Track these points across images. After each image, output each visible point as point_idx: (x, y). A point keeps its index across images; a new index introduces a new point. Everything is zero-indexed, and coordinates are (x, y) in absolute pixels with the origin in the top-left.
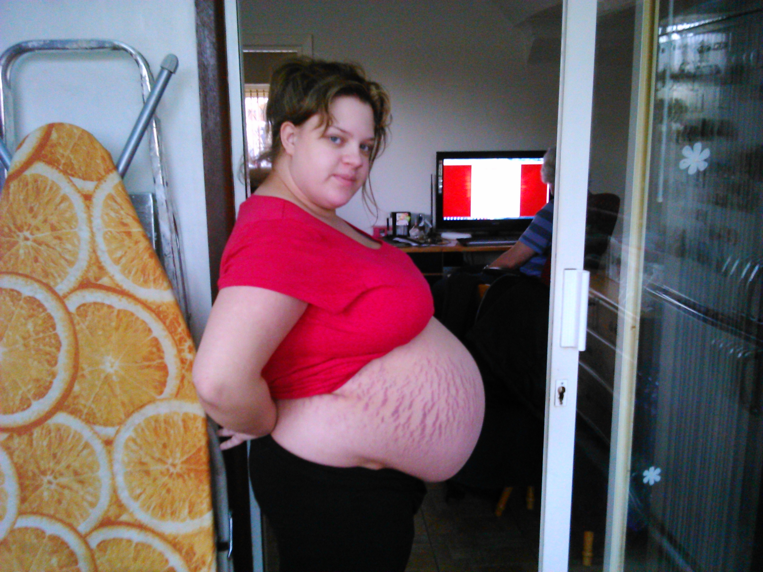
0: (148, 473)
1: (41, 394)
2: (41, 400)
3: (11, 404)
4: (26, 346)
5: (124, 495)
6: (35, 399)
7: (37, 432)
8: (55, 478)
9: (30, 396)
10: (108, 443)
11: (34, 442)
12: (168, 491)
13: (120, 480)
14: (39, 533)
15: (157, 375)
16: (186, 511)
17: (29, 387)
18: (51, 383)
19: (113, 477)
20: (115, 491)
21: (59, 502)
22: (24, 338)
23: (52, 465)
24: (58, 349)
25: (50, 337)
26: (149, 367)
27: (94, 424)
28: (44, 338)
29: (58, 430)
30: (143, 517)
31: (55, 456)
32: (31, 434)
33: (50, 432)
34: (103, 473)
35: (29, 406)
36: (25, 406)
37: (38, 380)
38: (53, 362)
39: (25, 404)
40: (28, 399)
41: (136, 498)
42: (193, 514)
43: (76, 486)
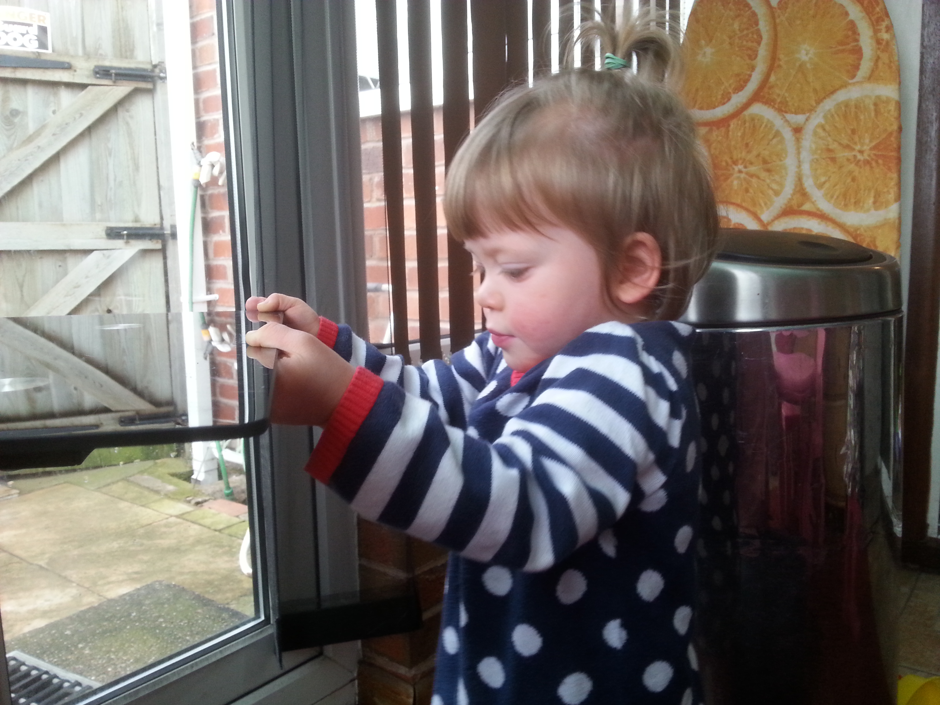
0: (833, 160)
1: (739, 88)
2: (740, 93)
3: (714, 99)
4: (730, 44)
5: (809, 183)
6: (734, 93)
7: (733, 124)
8: (745, 167)
9: (730, 91)
10: (798, 130)
11: (730, 133)
12: (854, 180)
13: (806, 168)
15: (851, 59)
16: (871, 200)
17: (731, 81)
18: (750, 76)
19: (799, 166)
20: (799, 179)
21: (747, 191)
22: (730, 38)
23: (744, 154)
24: (759, 43)
25: (753, 33)
26: (843, 51)
27: (786, 112)
28: (747, 35)
29: (753, 119)
30: (825, 206)
31: (747, 145)
32: (729, 126)
33: (745, 122)
34: (790, 162)
35: (729, 99)
36: (726, 100)
37: (738, 75)
38: (753, 56)
39: (726, 98)
40: (729, 93)
41: (820, 186)
42: (878, 204)
43: (764, 175)
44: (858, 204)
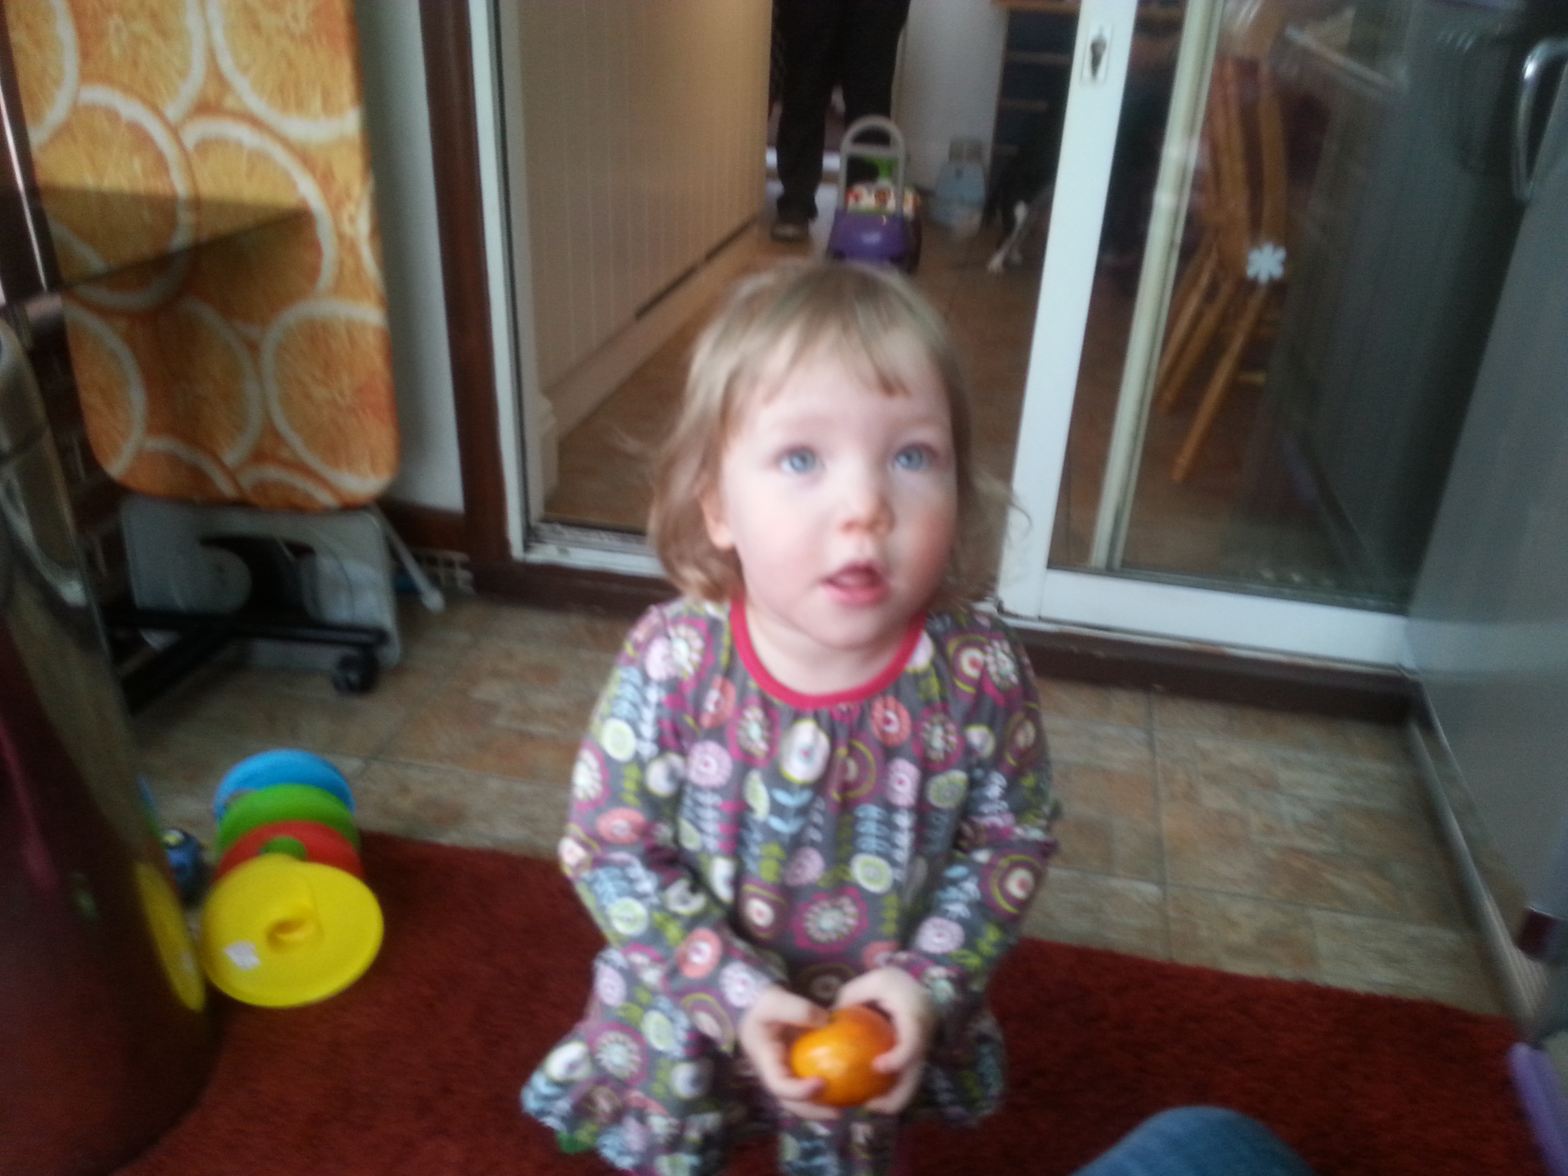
0: (256, 27)
5: (226, 63)
8: (126, 21)
12: (290, 64)
13: (219, 36)
14: (113, 116)
16: (319, 100)
19: (208, 29)
20: (212, 53)
21: (135, 64)
30: (256, 104)
34: (192, 21)
41: (245, 70)
42: (329, 107)
43: (155, 39)
44: (301, 105)
